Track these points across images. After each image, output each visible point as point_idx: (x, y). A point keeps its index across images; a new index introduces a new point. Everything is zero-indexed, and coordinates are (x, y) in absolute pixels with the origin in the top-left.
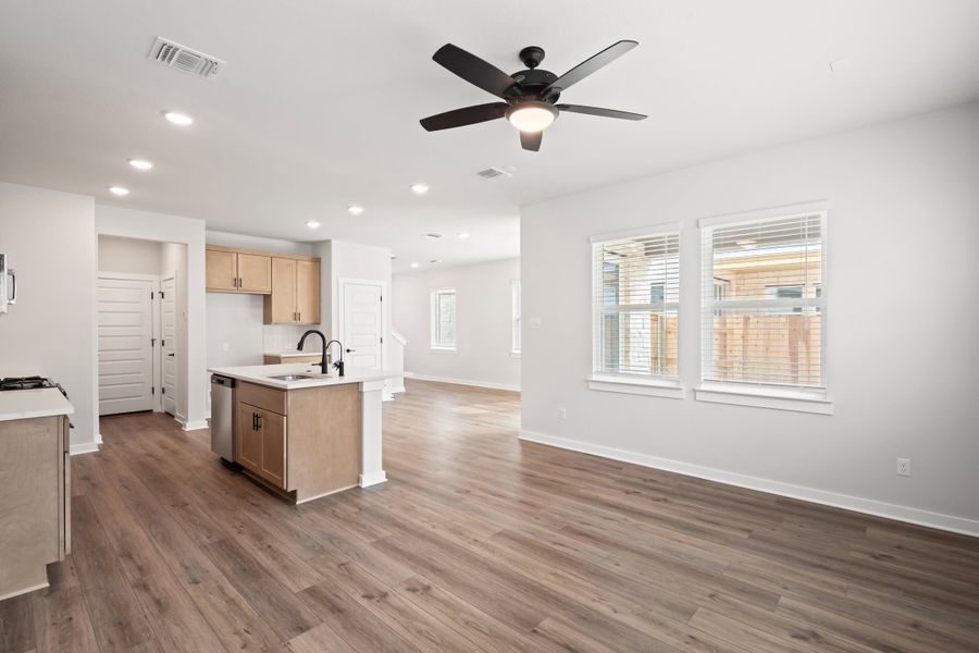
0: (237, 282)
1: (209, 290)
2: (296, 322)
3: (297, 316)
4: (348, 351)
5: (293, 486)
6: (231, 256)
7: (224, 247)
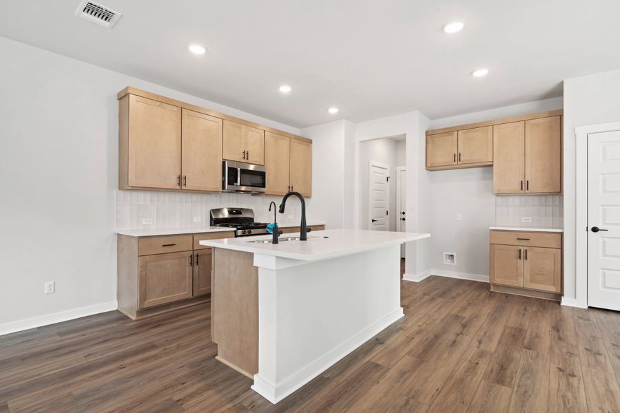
0: (457, 158)
1: (430, 168)
2: (523, 191)
3: (524, 185)
4: (595, 230)
5: (215, 340)
6: (452, 134)
7: (446, 129)
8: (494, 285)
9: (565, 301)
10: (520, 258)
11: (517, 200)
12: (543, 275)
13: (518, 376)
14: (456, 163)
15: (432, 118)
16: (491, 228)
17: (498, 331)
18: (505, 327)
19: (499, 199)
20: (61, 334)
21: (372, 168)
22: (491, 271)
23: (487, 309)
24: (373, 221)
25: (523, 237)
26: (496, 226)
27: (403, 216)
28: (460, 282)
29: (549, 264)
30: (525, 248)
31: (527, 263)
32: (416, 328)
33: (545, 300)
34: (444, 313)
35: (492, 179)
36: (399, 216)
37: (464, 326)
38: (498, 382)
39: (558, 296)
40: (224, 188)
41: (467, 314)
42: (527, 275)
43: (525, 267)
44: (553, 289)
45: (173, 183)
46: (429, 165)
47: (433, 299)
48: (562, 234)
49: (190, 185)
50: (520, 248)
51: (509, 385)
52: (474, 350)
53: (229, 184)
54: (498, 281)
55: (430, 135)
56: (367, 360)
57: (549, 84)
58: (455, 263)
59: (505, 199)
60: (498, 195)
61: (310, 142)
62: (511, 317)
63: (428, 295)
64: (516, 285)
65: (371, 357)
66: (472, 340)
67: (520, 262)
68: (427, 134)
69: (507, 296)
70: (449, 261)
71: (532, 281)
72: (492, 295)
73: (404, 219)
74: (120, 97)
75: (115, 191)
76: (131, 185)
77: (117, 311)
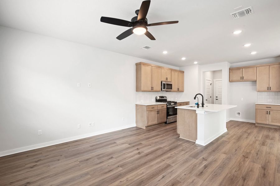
0: (242, 78)
2: (268, 91)
3: (269, 89)
5: (178, 133)
6: (240, 70)
7: (237, 68)
8: (258, 123)
10: (267, 114)
11: (266, 93)
12: (276, 120)
13: (269, 144)
14: (242, 80)
15: (231, 63)
16: (256, 103)
17: (261, 136)
18: (263, 135)
19: (259, 93)
20: (131, 131)
21: (206, 81)
22: (256, 119)
23: (255, 131)
24: (206, 100)
25: (268, 107)
26: (257, 103)
27: (217, 98)
28: (243, 123)
30: (269, 111)
31: (270, 116)
32: (233, 134)
33: (277, 129)
34: (241, 131)
35: (256, 85)
36: (215, 98)
37: (249, 134)
38: (263, 145)
40: (162, 90)
41: (249, 131)
42: (270, 120)
43: (269, 117)
45: (150, 89)
46: (230, 80)
47: (235, 127)
49: (154, 89)
50: (268, 110)
51: (266, 146)
52: (254, 139)
53: (163, 89)
54: (259, 122)
55: (231, 70)
56: (222, 140)
58: (240, 116)
59: (261, 93)
60: (258, 91)
61: (183, 72)
62: (265, 132)
63: (233, 126)
64: (265, 123)
65: (224, 139)
66: (252, 137)
67: (267, 115)
68: (230, 69)
69: (262, 127)
70: (238, 115)
71: (272, 122)
72: (256, 127)
73: (217, 99)
74: (137, 64)
75: (135, 92)
76: (142, 90)
77: (136, 127)
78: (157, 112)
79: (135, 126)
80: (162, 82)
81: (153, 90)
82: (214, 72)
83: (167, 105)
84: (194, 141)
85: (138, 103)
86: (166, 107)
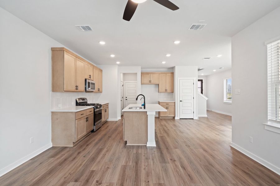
0: (150, 81)
1: (142, 84)
2: (166, 92)
3: (166, 90)
4: (181, 101)
5: (125, 139)
7: (147, 73)
8: (161, 117)
9: (176, 118)
11: (165, 94)
12: (171, 113)
14: (150, 83)
16: (160, 101)
21: (121, 81)
24: (121, 101)
25: (167, 104)
27: (126, 98)
29: (172, 110)
31: (168, 110)
33: (171, 119)
35: (159, 88)
39: (174, 117)
40: (86, 90)
44: (173, 116)
48: (175, 102)
49: (79, 89)
53: (88, 88)
54: (162, 115)
57: (172, 66)
59: (162, 93)
61: (102, 71)
64: (166, 116)
68: (142, 73)
69: (164, 119)
71: (169, 114)
73: (126, 100)
74: (53, 50)
75: (51, 92)
76: (65, 90)
77: (53, 148)
78: (85, 120)
79: (51, 146)
80: (86, 80)
81: (77, 90)
82: (124, 74)
83: (94, 109)
84: (145, 145)
85: (55, 110)
86: (93, 112)
